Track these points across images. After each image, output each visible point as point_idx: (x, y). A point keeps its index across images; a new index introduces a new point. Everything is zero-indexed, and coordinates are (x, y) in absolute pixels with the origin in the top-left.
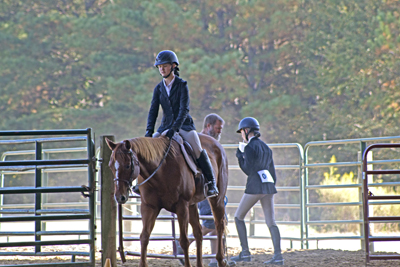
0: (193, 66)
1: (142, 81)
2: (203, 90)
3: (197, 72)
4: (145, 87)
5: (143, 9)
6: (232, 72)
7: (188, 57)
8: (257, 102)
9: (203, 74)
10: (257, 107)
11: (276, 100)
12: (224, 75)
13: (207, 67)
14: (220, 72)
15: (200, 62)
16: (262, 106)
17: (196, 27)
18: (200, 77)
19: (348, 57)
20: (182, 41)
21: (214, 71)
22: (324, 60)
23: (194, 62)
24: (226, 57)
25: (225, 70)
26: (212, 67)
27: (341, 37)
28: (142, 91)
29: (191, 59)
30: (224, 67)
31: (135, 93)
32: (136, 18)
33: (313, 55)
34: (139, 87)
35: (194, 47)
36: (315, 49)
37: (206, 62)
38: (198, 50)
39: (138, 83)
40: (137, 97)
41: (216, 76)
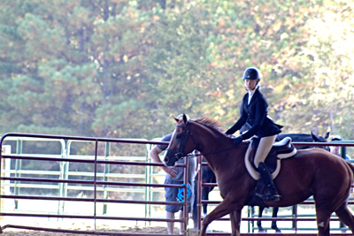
0: (58, 74)
1: (15, 84)
2: (64, 94)
3: (60, 79)
4: (17, 90)
5: (17, 26)
6: (89, 79)
7: (53, 66)
8: (109, 105)
9: (65, 80)
10: (109, 109)
11: (125, 104)
12: (83, 81)
13: (69, 75)
14: (79, 79)
15: (63, 70)
16: (114, 108)
17: (60, 42)
18: (63, 83)
19: (184, 70)
20: (49, 53)
21: (75, 79)
22: (165, 72)
23: (59, 69)
24: (85, 67)
25: (83, 78)
26: (73, 75)
27: (179, 54)
28: (14, 93)
29: (56, 68)
30: (83, 75)
31: (8, 95)
32: (11, 33)
33: (155, 68)
34: (11, 90)
35: (59, 58)
36: (158, 62)
37: (68, 71)
38: (62, 61)
39: (11, 86)
40: (9, 98)
41: (76, 83)
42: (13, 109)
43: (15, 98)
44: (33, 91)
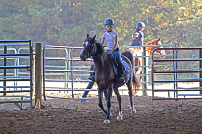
0: (39, 13)
1: (16, 19)
2: (43, 24)
3: (40, 16)
4: (17, 22)
6: (56, 16)
7: (36, 9)
8: (67, 29)
9: (43, 16)
10: (67, 31)
11: (75, 28)
12: (53, 17)
13: (45, 13)
14: (50, 15)
15: (42, 11)
16: (69, 31)
18: (42, 18)
19: (107, 10)
21: (48, 15)
22: (97, 11)
23: (39, 11)
24: (53, 9)
25: (53, 15)
26: (47, 13)
28: (15, 24)
29: (38, 10)
30: (52, 13)
31: (12, 25)
33: (92, 9)
34: (14, 22)
35: (39, 4)
36: (93, 6)
37: (45, 11)
38: (41, 6)
39: (14, 20)
40: (13, 26)
41: (49, 17)
42: (15, 32)
43: (16, 26)
44: (26, 22)
